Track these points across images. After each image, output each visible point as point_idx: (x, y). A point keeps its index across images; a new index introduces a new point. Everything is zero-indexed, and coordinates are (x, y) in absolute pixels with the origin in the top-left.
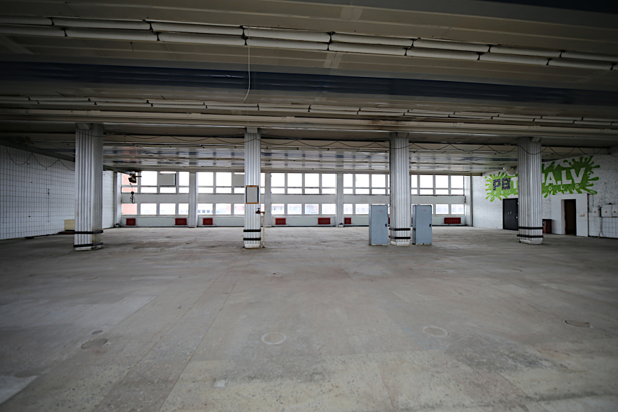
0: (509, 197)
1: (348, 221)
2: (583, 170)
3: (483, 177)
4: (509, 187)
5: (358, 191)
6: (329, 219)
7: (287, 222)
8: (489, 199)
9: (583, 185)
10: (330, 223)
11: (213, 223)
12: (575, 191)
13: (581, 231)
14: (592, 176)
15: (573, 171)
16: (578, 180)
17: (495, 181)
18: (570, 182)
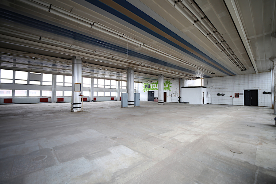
0: (150, 91)
1: (95, 99)
2: (168, 84)
3: (142, 83)
4: (149, 88)
5: (99, 86)
6: (86, 98)
7: (64, 100)
8: (144, 91)
9: (168, 88)
10: (86, 100)
11: (13, 102)
12: (166, 90)
13: (167, 101)
14: (170, 86)
15: (166, 84)
16: (167, 87)
17: (146, 85)
18: (165, 87)
